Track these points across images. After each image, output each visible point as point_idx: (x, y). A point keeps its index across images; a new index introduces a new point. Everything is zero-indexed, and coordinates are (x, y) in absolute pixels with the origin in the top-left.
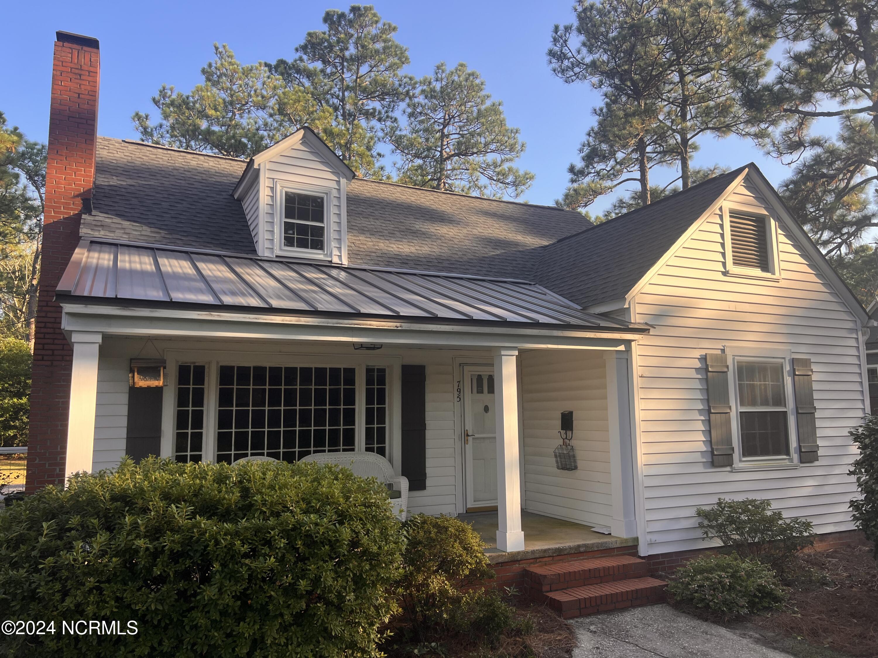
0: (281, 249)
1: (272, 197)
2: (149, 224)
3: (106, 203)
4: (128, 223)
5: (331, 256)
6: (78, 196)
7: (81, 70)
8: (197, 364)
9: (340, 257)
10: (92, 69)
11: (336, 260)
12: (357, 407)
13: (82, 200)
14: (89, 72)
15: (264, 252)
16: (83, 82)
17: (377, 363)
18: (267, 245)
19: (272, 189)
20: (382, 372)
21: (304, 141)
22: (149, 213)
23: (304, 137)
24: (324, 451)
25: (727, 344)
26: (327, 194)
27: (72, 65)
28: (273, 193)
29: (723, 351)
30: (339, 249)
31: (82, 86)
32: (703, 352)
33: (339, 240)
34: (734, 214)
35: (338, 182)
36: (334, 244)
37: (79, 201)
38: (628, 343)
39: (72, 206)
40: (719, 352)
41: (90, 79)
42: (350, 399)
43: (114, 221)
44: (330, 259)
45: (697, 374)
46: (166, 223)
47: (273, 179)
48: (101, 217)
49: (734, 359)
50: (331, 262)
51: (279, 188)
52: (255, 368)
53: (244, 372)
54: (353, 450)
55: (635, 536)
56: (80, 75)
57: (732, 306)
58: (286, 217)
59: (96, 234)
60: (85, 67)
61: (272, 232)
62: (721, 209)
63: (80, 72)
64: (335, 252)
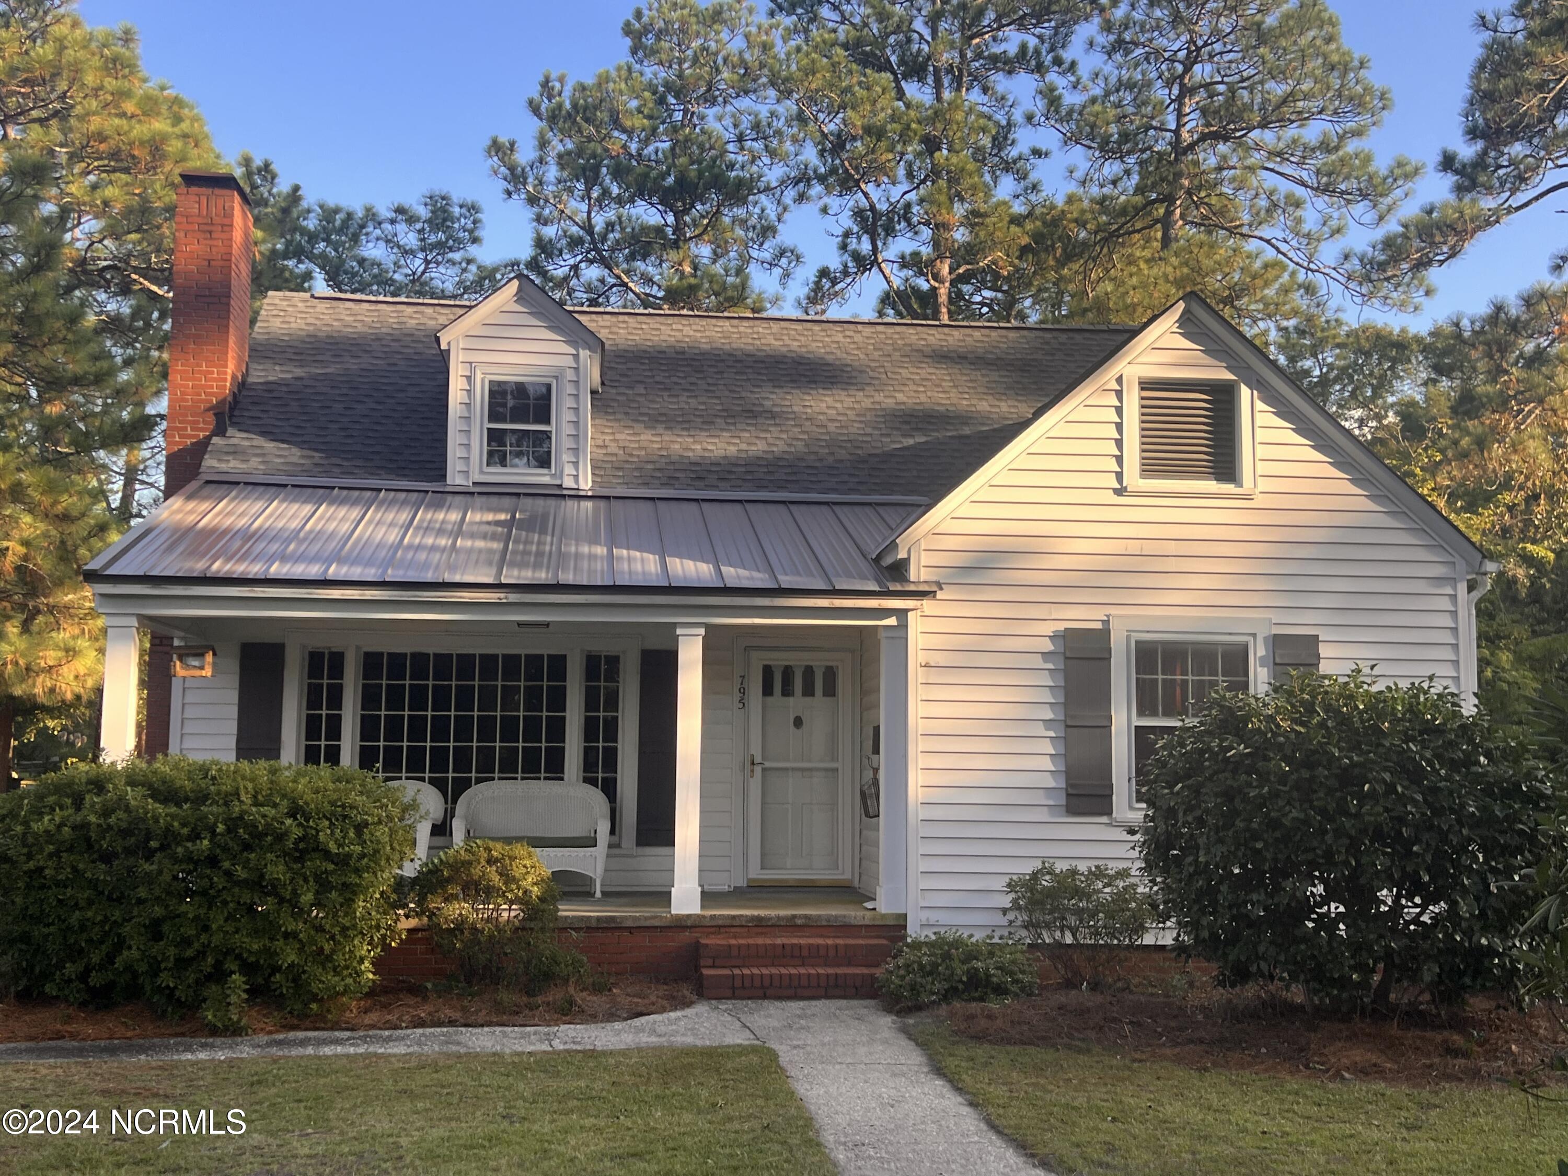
0: (481, 472)
1: (469, 391)
2: (300, 445)
3: (250, 414)
4: (272, 445)
5: (561, 477)
6: (208, 410)
7: (212, 224)
8: (334, 650)
9: (576, 477)
10: (226, 221)
11: (568, 482)
12: (568, 714)
13: (215, 414)
14: (223, 226)
15: (454, 480)
16: (215, 243)
17: (604, 647)
18: (460, 466)
19: (468, 378)
20: (613, 661)
21: (520, 297)
22: (308, 425)
23: (520, 290)
24: (516, 778)
25: (1113, 611)
26: (556, 377)
27: (200, 220)
28: (470, 385)
29: (1106, 622)
30: (576, 464)
31: (214, 249)
32: (1061, 626)
33: (576, 451)
34: (1146, 385)
35: (576, 357)
36: (566, 457)
37: (211, 417)
38: (902, 614)
39: (201, 425)
40: (1099, 626)
41: (224, 236)
42: (558, 700)
43: (255, 443)
44: (558, 482)
45: (1045, 661)
46: (328, 439)
47: (471, 363)
48: (236, 437)
49: (1128, 637)
50: (560, 486)
51: (479, 376)
52: (413, 655)
53: (397, 660)
54: (562, 779)
55: (902, 911)
56: (210, 232)
57: (1134, 547)
58: (491, 420)
59: (223, 466)
60: (217, 220)
61: (467, 446)
62: (1119, 380)
63: (209, 228)
64: (569, 470)
